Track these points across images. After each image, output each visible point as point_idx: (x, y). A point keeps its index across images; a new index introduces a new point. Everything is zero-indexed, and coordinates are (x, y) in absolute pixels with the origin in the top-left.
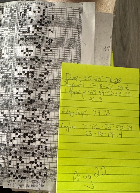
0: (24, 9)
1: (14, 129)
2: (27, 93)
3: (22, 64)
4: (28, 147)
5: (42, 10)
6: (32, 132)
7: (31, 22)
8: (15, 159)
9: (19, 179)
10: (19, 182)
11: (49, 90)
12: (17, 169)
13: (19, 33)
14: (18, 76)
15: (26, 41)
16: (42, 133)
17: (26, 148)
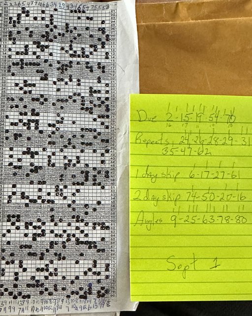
0: (15, 12)
1: (9, 216)
2: (29, 156)
3: (17, 106)
4: (34, 244)
5: (49, 16)
6: (39, 219)
7: (31, 36)
8: (12, 266)
9: (20, 299)
10: (19, 304)
11: (65, 150)
12: (15, 282)
13: (10, 53)
14: (12, 127)
15: (22, 68)
16: (56, 220)
17: (30, 247)
